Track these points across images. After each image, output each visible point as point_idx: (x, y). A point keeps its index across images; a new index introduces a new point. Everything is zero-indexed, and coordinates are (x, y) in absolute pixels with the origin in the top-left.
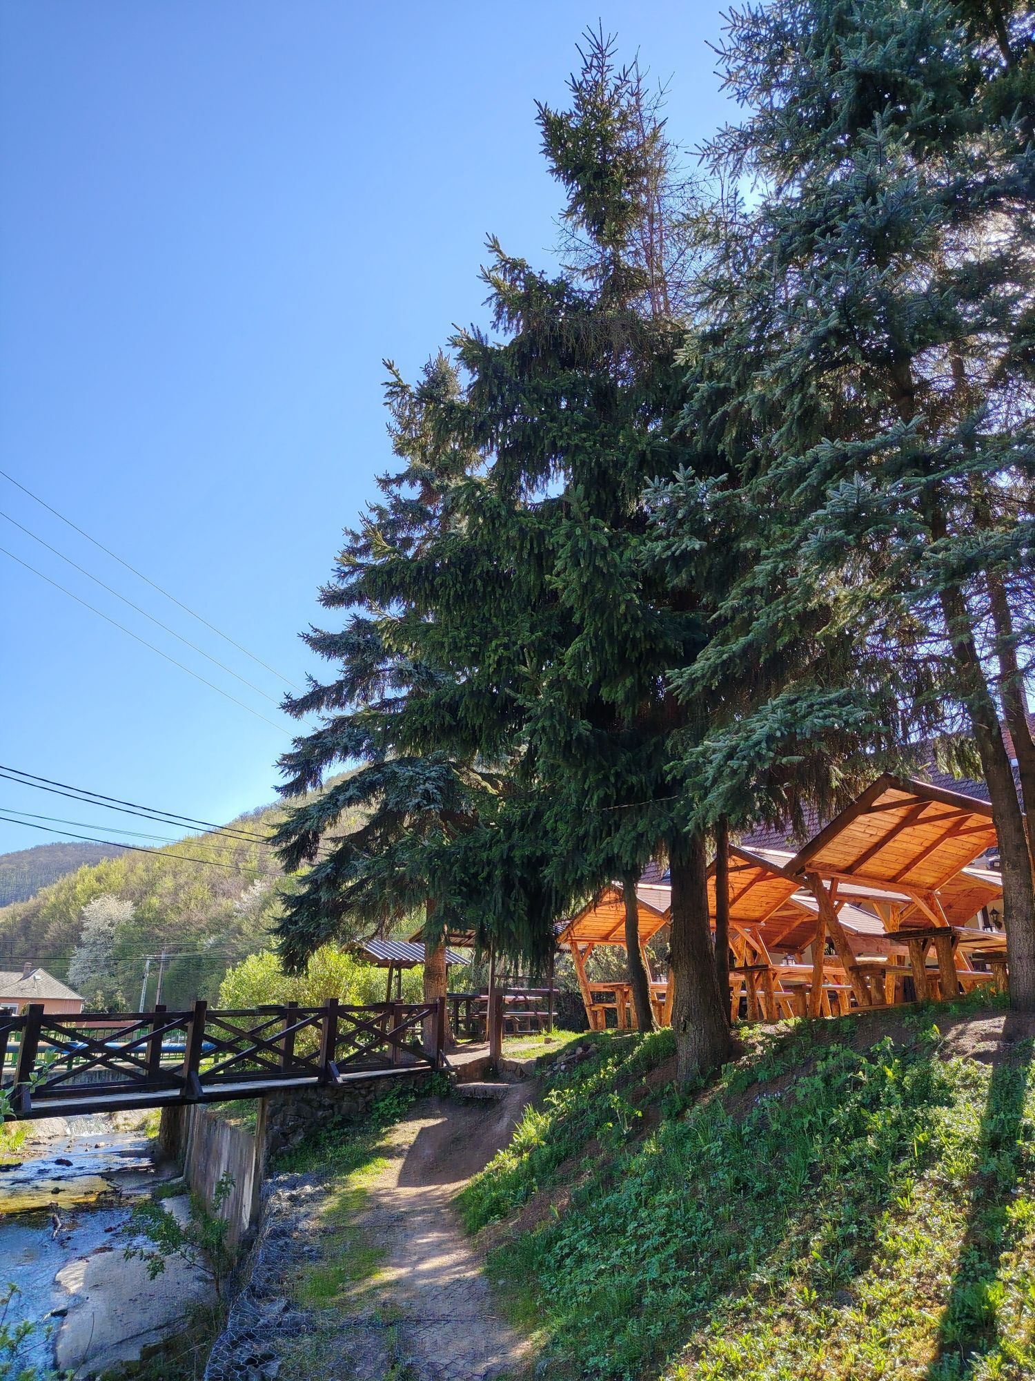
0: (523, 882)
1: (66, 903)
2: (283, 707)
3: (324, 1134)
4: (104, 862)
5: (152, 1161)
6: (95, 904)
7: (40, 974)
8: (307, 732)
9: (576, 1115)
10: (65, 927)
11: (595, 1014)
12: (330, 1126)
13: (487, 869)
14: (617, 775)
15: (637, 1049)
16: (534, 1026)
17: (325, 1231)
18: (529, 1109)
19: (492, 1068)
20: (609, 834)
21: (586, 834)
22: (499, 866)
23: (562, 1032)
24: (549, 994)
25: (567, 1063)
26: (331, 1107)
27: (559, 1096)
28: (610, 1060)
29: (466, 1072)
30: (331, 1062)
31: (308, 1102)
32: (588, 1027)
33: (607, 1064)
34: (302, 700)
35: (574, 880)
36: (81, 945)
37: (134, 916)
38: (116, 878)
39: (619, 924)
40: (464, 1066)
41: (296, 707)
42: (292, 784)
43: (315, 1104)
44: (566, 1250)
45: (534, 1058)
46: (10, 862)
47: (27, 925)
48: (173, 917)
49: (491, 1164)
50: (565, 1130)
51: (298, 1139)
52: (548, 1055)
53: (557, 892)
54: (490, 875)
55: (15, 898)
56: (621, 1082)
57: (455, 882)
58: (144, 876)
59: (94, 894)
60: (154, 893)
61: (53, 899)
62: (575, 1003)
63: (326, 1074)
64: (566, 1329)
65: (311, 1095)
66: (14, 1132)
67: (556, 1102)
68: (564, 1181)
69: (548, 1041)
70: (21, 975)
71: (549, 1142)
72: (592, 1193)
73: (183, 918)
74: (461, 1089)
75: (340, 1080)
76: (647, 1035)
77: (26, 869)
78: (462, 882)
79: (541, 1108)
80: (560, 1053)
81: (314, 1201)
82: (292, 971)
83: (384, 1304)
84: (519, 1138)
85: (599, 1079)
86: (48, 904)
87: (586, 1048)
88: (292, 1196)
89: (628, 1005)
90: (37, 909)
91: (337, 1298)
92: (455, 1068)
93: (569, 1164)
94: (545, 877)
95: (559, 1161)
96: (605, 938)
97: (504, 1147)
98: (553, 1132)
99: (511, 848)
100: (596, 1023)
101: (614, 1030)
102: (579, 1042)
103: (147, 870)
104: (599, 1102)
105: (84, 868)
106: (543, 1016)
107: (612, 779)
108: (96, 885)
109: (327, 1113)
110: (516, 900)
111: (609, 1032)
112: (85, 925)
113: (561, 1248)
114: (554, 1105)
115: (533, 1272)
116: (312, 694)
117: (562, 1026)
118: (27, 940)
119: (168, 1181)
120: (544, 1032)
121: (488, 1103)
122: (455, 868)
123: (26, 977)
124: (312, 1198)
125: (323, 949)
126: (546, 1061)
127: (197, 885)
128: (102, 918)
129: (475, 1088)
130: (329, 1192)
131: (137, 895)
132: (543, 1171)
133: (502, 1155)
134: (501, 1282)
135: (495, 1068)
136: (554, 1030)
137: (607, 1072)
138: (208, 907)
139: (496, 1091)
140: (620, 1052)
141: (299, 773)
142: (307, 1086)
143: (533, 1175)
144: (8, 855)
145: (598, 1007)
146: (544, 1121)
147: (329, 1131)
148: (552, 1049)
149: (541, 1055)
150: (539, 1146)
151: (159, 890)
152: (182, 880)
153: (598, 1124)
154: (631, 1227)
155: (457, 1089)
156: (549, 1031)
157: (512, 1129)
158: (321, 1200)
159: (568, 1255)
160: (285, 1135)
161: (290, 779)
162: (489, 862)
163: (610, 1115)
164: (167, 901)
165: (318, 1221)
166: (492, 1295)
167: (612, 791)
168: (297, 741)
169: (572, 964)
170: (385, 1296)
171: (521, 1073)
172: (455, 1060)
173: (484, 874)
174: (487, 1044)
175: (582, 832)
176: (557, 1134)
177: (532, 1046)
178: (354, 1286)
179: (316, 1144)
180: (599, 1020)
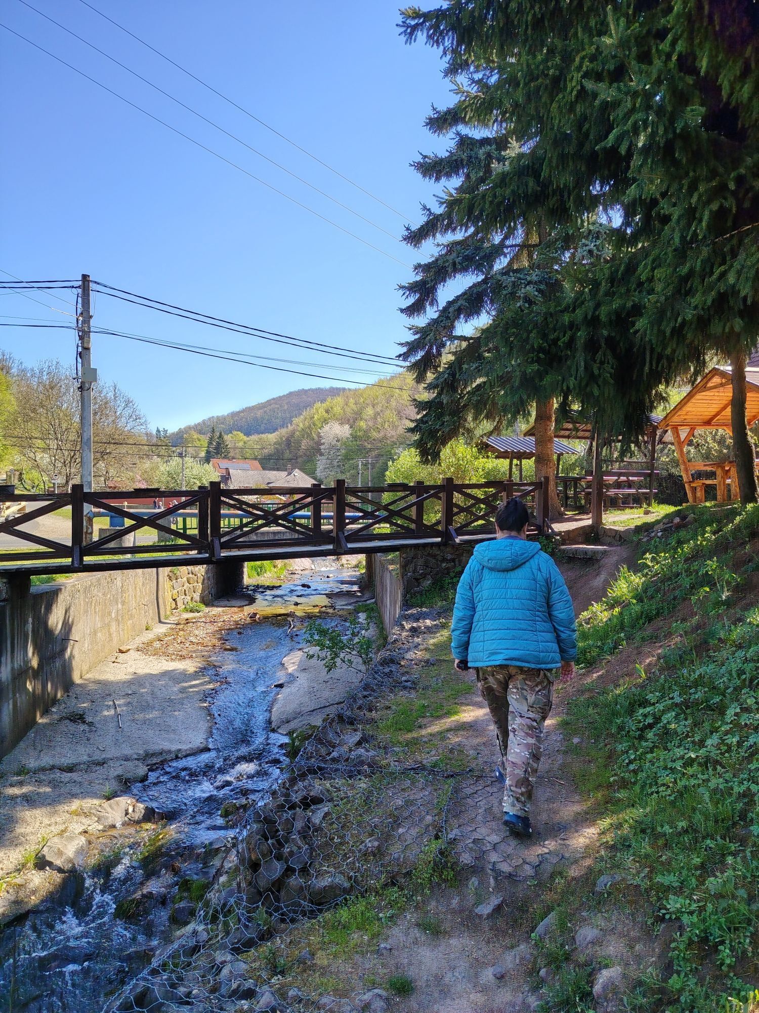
0: (610, 340)
1: (309, 427)
2: (405, 239)
3: (448, 580)
4: (329, 399)
5: (359, 588)
6: (327, 428)
7: (297, 472)
8: (426, 259)
9: (670, 577)
10: (311, 443)
11: (694, 490)
12: (452, 574)
13: (569, 333)
14: (740, 180)
15: (738, 518)
16: (637, 501)
17: (427, 661)
18: (624, 569)
19: (594, 534)
20: (723, 262)
21: (691, 273)
22: (583, 328)
23: (662, 506)
24: (650, 475)
25: (664, 530)
26: (453, 560)
27: (653, 559)
28: (708, 529)
29: (569, 537)
30: (450, 527)
31: (434, 556)
32: (687, 501)
33: (704, 532)
34: (419, 229)
35: (673, 330)
36: (322, 454)
37: (351, 434)
38: (337, 410)
39: (724, 408)
40: (568, 532)
41: (415, 237)
42: (413, 304)
43: (440, 558)
44: (650, 720)
45: (632, 526)
46: (276, 404)
47: (289, 442)
48: (375, 434)
49: (585, 613)
50: (658, 591)
51: (427, 583)
52: (645, 524)
53: (652, 350)
54: (572, 340)
55: (282, 426)
56: (720, 548)
57: (533, 349)
58: (354, 407)
59: (325, 421)
60: (361, 419)
61: (301, 425)
62: (675, 483)
63: (447, 536)
64: (643, 829)
65: (435, 551)
66: (279, 566)
67: (650, 564)
68: (654, 639)
69: (647, 513)
70: (286, 473)
71: (640, 600)
72: (683, 658)
73: (382, 434)
74: (564, 550)
75: (457, 540)
76: (750, 506)
77: (286, 407)
78: (541, 349)
79: (636, 568)
80: (657, 522)
81: (431, 633)
82: (427, 460)
83: (451, 751)
84: (611, 593)
85: (696, 545)
86: (300, 429)
87: (684, 518)
88: (413, 627)
89: (728, 481)
90: (293, 432)
91: (409, 736)
92: (559, 534)
93: (659, 622)
94: (637, 332)
95: (650, 619)
96: (708, 423)
97: (598, 600)
98: (645, 591)
99: (598, 306)
100: (695, 498)
101: (713, 503)
102: (677, 513)
103: (356, 404)
104: (695, 566)
105: (318, 405)
106: (643, 493)
107: (732, 186)
108: (326, 415)
109: (449, 565)
110: (602, 363)
111: (708, 504)
112: (323, 441)
113: (645, 716)
114: (648, 567)
115: (612, 735)
116: (427, 223)
117: (661, 501)
118: (290, 453)
119: (366, 601)
120: (645, 506)
121: (589, 561)
122: (532, 335)
123: (289, 474)
124: (430, 630)
125: (452, 442)
126: (646, 528)
127: (388, 412)
128: (332, 437)
129: (576, 550)
130: (444, 626)
131: (352, 420)
132: (633, 627)
133: (596, 607)
134: (576, 740)
135: (597, 534)
136: (654, 504)
137: (705, 539)
138: (397, 427)
139: (595, 552)
140: (719, 522)
141: (418, 296)
142: (432, 544)
143: (622, 628)
144: (274, 399)
145: (698, 483)
146: (637, 580)
147: (452, 578)
148: (650, 519)
149: (639, 523)
150: (630, 603)
151: (365, 417)
152: (378, 409)
153: (693, 587)
154: (730, 713)
155: (560, 550)
156: (649, 505)
157: (607, 584)
158: (435, 633)
159: (651, 726)
160: (417, 580)
161: (411, 300)
162: (572, 325)
163: (709, 580)
164: (371, 424)
165: (424, 652)
166: (566, 752)
167: (730, 203)
168: (418, 267)
169: (674, 451)
170: (455, 739)
171: (619, 538)
172: (558, 527)
173: (566, 339)
174: (590, 515)
175: (684, 270)
176: (649, 594)
177: (632, 516)
178: (431, 723)
179: (442, 587)
180: (699, 494)
